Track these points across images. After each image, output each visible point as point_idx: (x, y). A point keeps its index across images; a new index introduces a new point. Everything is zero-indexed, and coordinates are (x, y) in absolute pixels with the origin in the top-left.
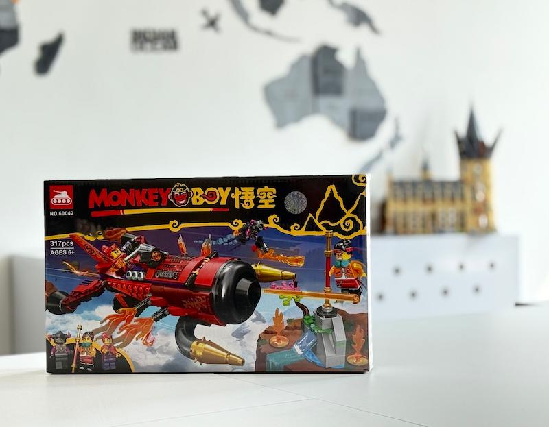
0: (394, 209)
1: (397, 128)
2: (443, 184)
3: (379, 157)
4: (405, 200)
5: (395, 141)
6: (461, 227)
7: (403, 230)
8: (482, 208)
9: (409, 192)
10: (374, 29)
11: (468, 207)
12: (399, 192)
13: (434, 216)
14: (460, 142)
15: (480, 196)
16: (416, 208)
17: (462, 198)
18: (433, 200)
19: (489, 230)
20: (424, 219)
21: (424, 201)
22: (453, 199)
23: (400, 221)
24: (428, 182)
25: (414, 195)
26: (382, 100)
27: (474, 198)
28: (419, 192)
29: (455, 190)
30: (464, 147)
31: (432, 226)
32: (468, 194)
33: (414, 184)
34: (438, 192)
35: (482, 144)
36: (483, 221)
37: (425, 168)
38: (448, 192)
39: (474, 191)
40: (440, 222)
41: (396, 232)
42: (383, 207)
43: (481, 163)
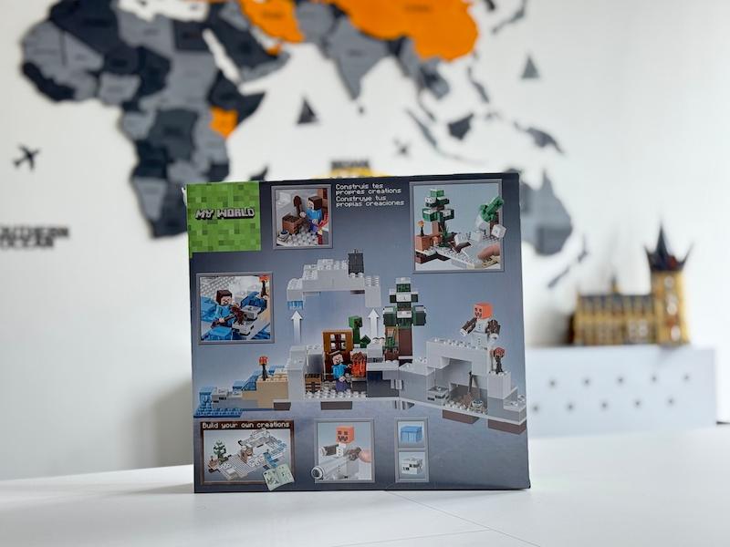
0: (582, 322)
1: (585, 243)
2: (633, 298)
3: (566, 271)
4: (594, 313)
5: (582, 256)
6: (653, 338)
7: (592, 341)
8: (674, 321)
9: (598, 306)
10: (559, 150)
11: (660, 319)
12: (588, 306)
13: (624, 329)
14: (650, 256)
15: (672, 309)
16: (606, 321)
17: (653, 312)
18: (623, 313)
19: (681, 342)
20: (613, 331)
21: (614, 313)
22: (643, 312)
23: (589, 334)
24: (617, 296)
25: (603, 307)
26: (568, 218)
27: (665, 311)
28: (608, 306)
29: (646, 303)
30: (654, 261)
31: (622, 337)
32: (659, 306)
33: (603, 298)
34: (628, 305)
35: (673, 258)
36: (675, 333)
37: (614, 282)
38: (638, 305)
39: (665, 305)
40: (631, 334)
41: (585, 344)
42: (571, 320)
43: (673, 276)
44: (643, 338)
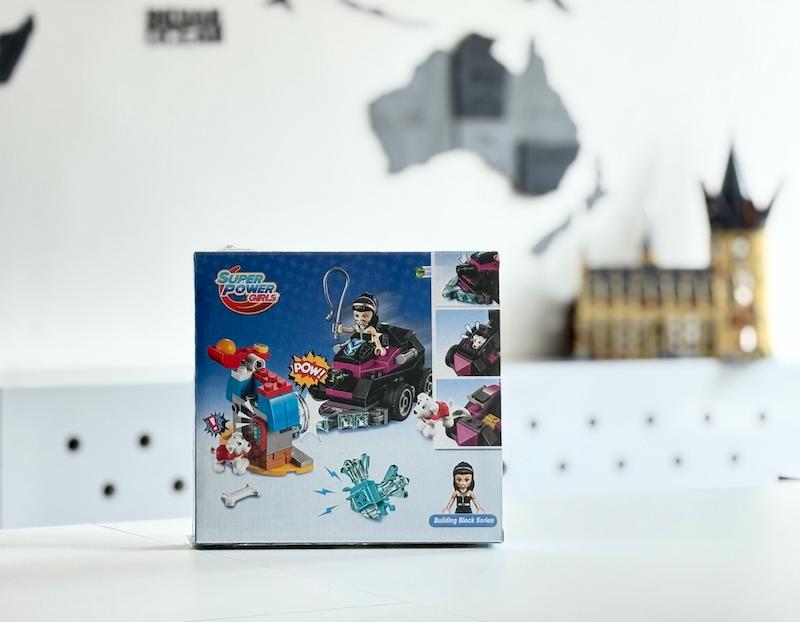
0: (590, 315)
1: (599, 174)
2: (677, 274)
3: (565, 226)
4: (609, 301)
6: (708, 348)
7: (605, 350)
8: (745, 318)
9: (618, 288)
11: (721, 313)
13: (659, 329)
15: (743, 297)
16: (630, 315)
17: (711, 299)
18: (659, 302)
19: (759, 355)
20: (642, 333)
21: (643, 302)
22: (694, 301)
23: (600, 337)
24: (650, 271)
25: (626, 290)
26: (573, 127)
27: (731, 298)
28: (635, 288)
29: (699, 285)
30: (717, 210)
31: (657, 345)
32: (721, 290)
33: (626, 273)
34: (667, 288)
35: (750, 204)
36: (748, 339)
37: (646, 247)
38: (685, 288)
39: (731, 287)
40: (671, 338)
41: (593, 356)
42: (571, 311)
43: (747, 237)
44: (692, 346)
